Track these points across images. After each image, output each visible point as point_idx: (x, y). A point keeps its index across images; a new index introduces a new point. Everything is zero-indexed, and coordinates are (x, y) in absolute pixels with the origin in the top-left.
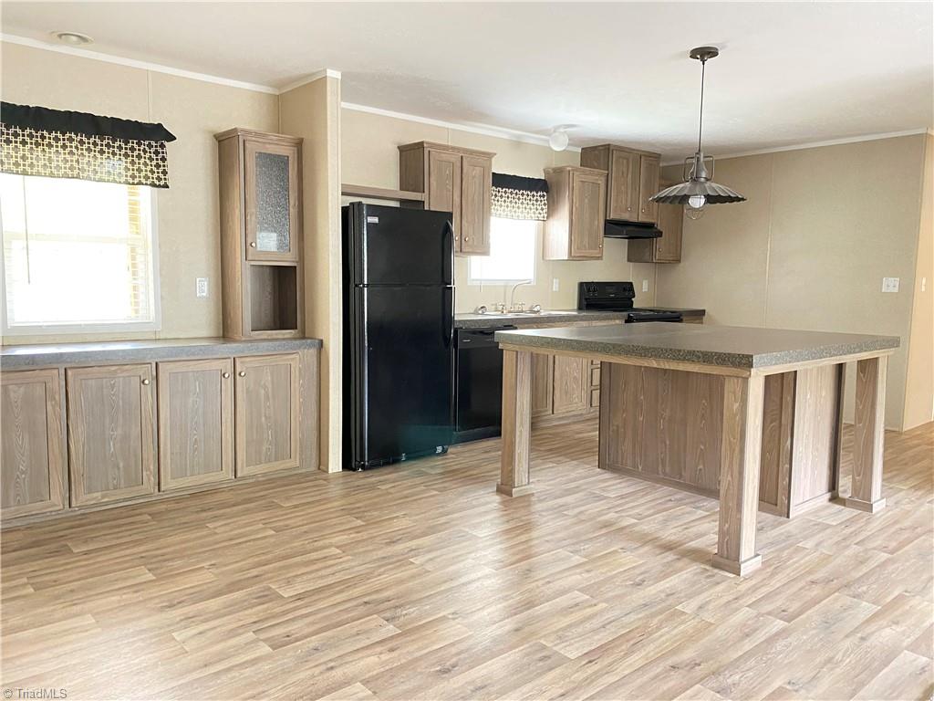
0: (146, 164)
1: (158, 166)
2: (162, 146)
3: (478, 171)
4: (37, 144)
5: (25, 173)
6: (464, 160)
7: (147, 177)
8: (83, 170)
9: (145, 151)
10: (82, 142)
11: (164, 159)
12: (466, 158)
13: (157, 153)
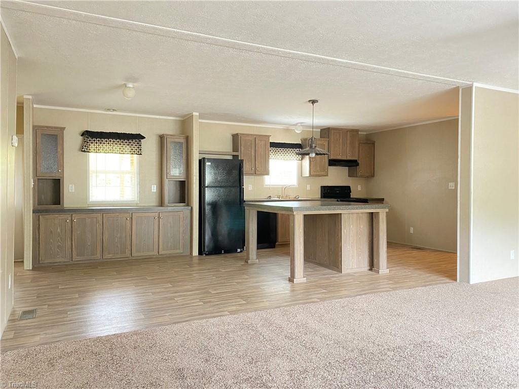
0: (134, 147)
1: (138, 148)
2: (140, 141)
3: (263, 143)
4: (101, 143)
5: (96, 152)
6: (256, 139)
7: (134, 152)
8: (114, 150)
9: (134, 143)
10: (114, 142)
11: (140, 145)
12: (257, 138)
13: (138, 143)
